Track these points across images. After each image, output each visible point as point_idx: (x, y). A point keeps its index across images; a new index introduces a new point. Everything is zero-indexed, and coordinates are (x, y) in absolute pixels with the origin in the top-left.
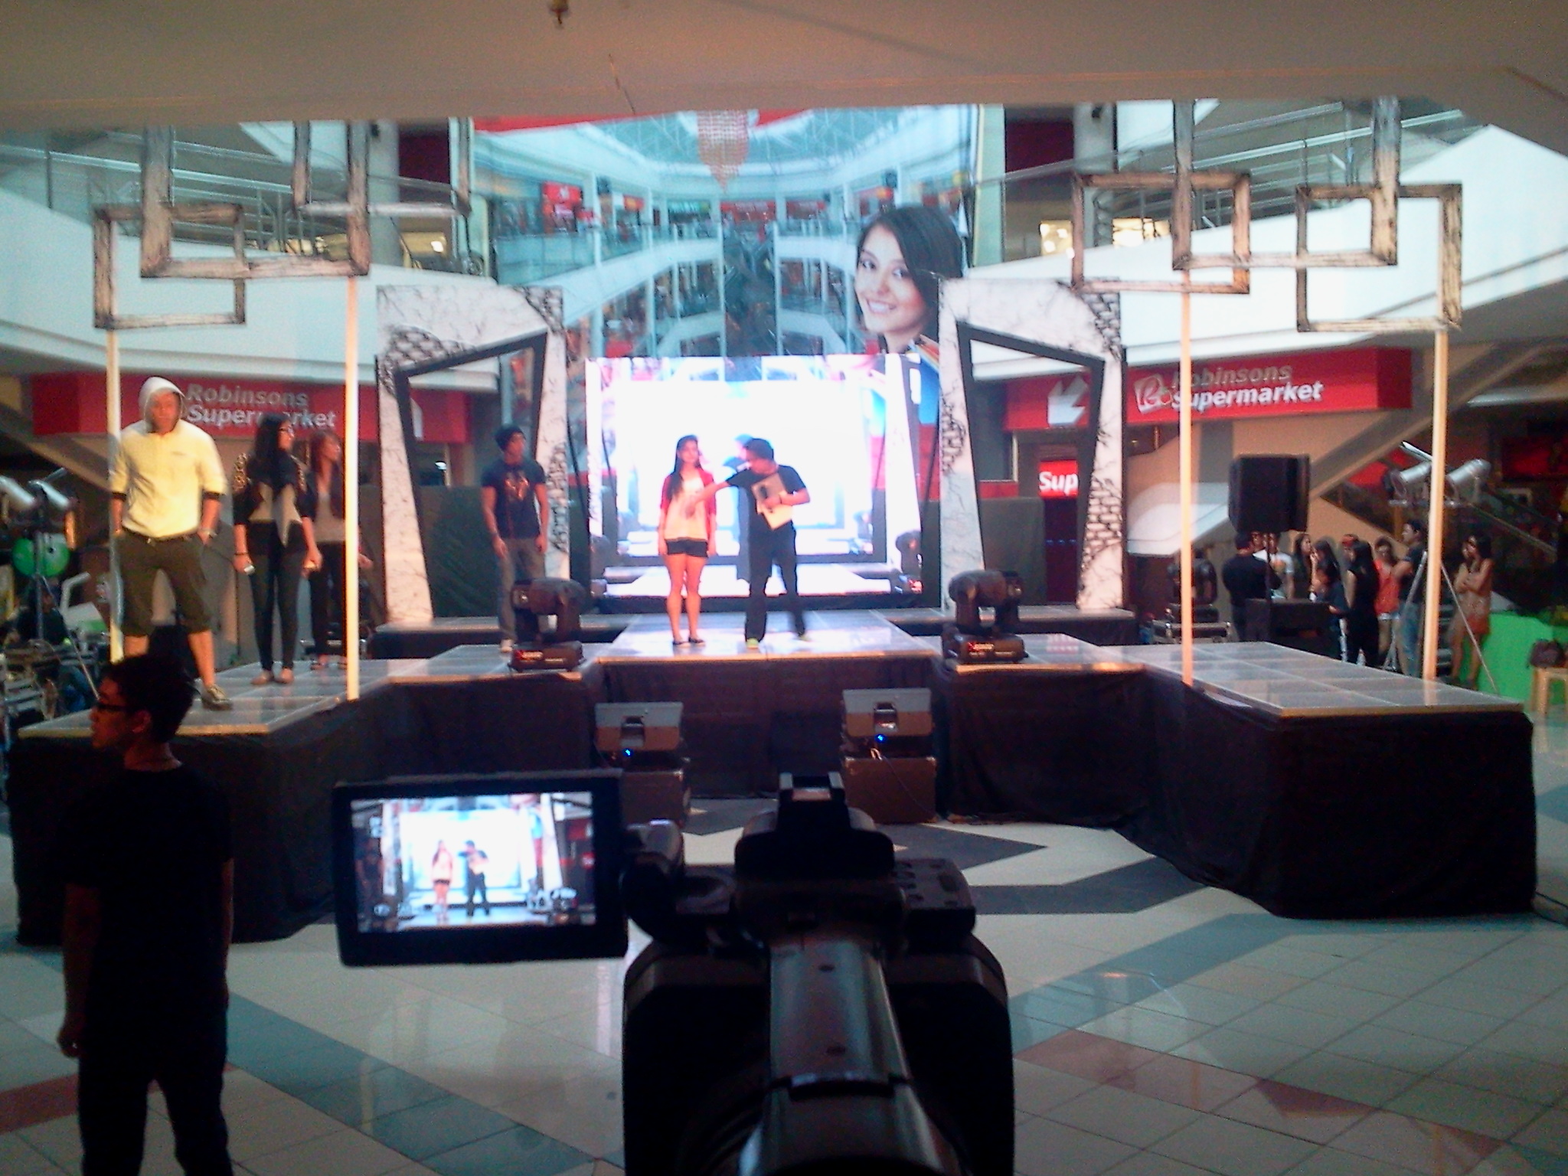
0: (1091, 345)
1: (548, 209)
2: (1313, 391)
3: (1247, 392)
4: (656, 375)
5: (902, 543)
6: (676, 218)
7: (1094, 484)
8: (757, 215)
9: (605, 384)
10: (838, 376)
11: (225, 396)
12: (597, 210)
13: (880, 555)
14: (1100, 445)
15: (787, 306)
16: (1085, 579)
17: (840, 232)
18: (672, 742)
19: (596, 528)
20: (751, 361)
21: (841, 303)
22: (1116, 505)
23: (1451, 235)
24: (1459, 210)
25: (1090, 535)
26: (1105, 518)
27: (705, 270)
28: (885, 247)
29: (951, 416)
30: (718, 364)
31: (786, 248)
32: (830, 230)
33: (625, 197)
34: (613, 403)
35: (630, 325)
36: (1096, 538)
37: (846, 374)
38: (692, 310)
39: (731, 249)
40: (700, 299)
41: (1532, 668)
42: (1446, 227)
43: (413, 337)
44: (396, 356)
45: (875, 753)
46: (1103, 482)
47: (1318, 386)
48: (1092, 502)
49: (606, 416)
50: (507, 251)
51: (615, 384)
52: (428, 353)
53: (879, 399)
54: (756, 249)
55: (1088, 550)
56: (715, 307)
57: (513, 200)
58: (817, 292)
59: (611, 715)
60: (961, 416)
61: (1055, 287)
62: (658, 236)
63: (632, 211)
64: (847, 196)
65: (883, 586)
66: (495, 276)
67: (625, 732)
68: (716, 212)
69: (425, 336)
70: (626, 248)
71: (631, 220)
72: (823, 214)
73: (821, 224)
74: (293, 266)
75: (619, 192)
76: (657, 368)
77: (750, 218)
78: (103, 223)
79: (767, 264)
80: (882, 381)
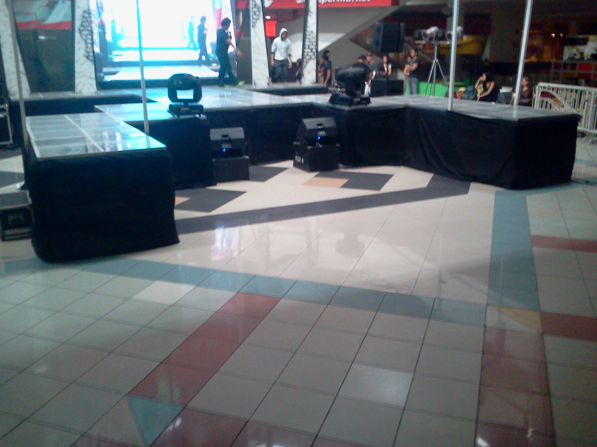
7: (307, 33)
14: (309, 17)
26: (311, 47)
29: (255, 2)
36: (308, 55)
46: (310, 32)
48: (307, 41)
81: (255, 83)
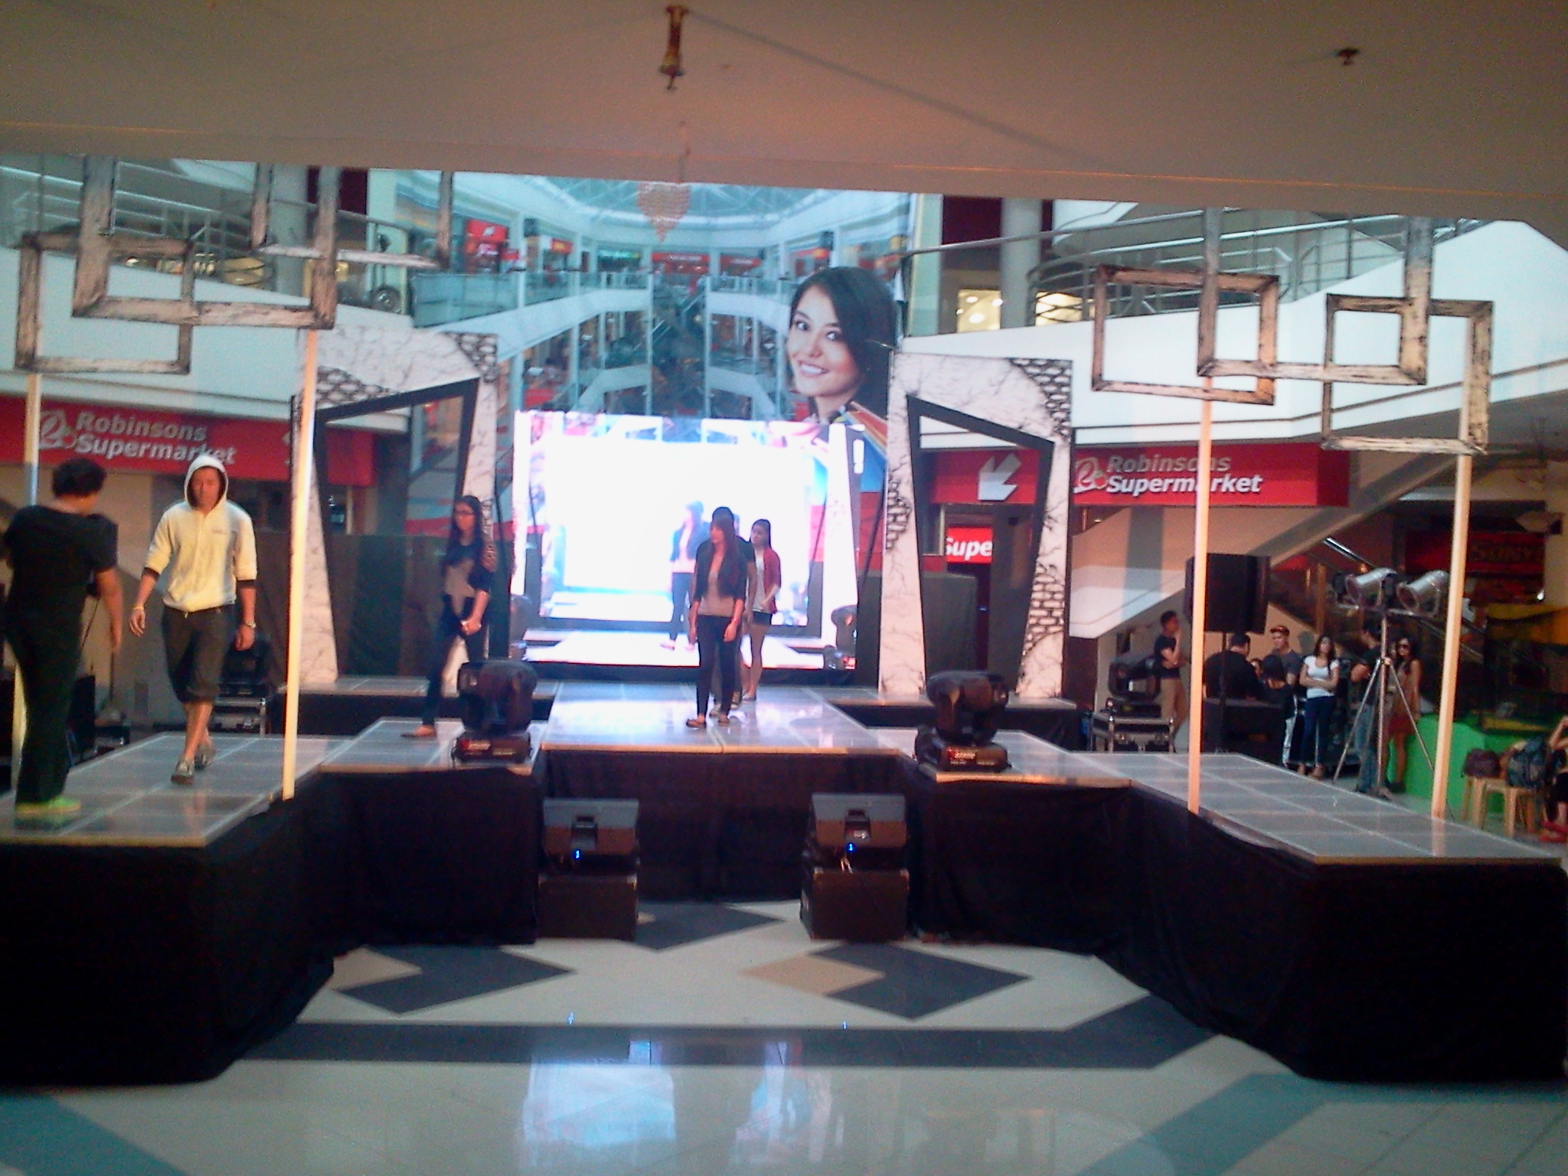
0: (1040, 427)
1: (471, 247)
2: (1254, 483)
3: (1184, 481)
4: (590, 430)
5: (838, 617)
6: (606, 264)
7: (1039, 570)
8: (689, 266)
9: (535, 438)
10: (780, 443)
11: (117, 425)
12: (523, 252)
13: (813, 628)
14: (1045, 530)
15: (717, 363)
16: (1024, 666)
17: (773, 291)
18: (628, 845)
19: (518, 587)
20: (691, 421)
21: (772, 361)
22: (1059, 592)
23: (1480, 354)
24: (1490, 331)
25: (1032, 621)
26: (1048, 604)
27: (632, 319)
28: (819, 308)
29: (898, 492)
30: (655, 422)
31: (718, 303)
32: (764, 289)
33: (554, 241)
34: (542, 457)
35: (552, 371)
36: (1037, 624)
37: (788, 439)
38: (616, 361)
39: (661, 300)
40: (627, 350)
41: (1466, 777)
42: (1474, 346)
43: (336, 378)
45: (845, 863)
46: (1048, 568)
47: (1257, 479)
48: (1036, 588)
49: (534, 471)
50: (426, 289)
51: (546, 436)
52: (350, 395)
53: (821, 469)
54: (687, 303)
55: (1030, 637)
56: (642, 360)
58: (748, 348)
59: (560, 812)
60: (906, 491)
61: (1006, 365)
62: (584, 283)
63: (560, 253)
64: (782, 252)
65: (816, 662)
66: (411, 311)
67: (575, 832)
68: (646, 261)
69: (347, 379)
70: (551, 292)
71: (558, 264)
72: (756, 271)
73: (755, 281)
74: (247, 313)
75: (546, 234)
76: (592, 424)
77: (682, 271)
78: (32, 251)
79: (698, 318)
80: (825, 450)
81: (884, 687)
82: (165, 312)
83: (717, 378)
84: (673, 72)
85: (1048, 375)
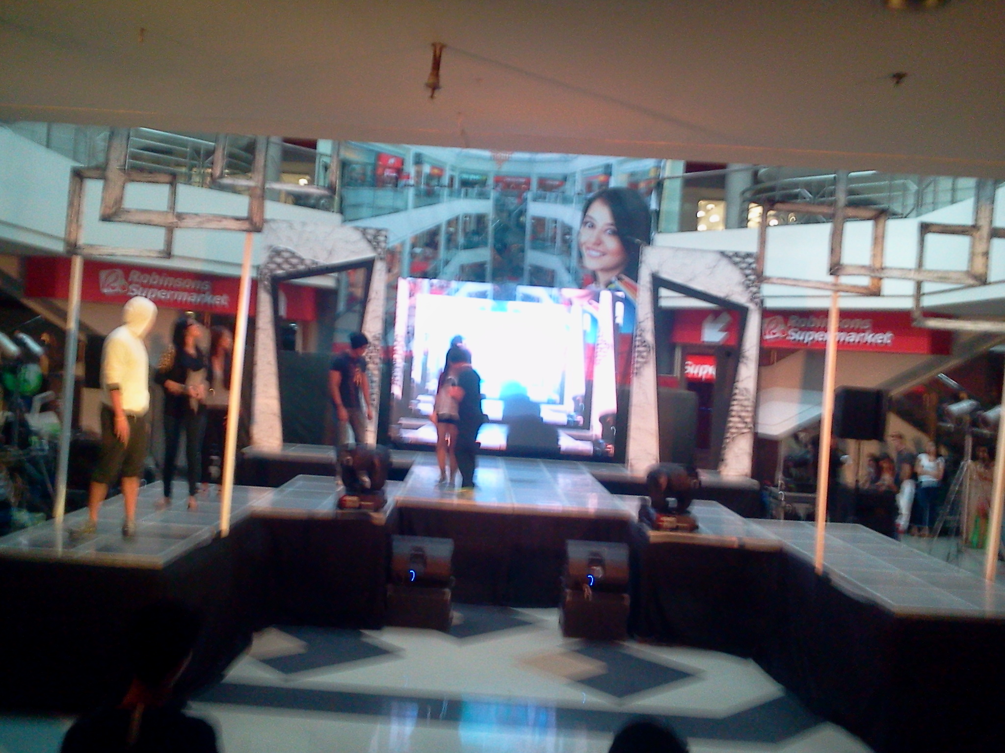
0: (740, 297)
1: (380, 171)
2: (885, 338)
4: (445, 292)
5: (602, 419)
6: (465, 184)
7: (736, 391)
8: (518, 186)
9: (412, 295)
10: (568, 303)
11: (154, 280)
12: (413, 175)
13: (587, 425)
14: (741, 365)
15: (534, 248)
16: (724, 454)
17: (572, 202)
18: (445, 569)
19: (397, 390)
20: (510, 288)
21: (569, 247)
22: (750, 406)
25: (731, 425)
26: (743, 414)
27: (480, 219)
28: (601, 214)
29: (644, 337)
30: (488, 287)
31: (536, 209)
32: (566, 200)
33: (433, 167)
34: (416, 308)
35: (429, 251)
37: (574, 300)
38: (469, 246)
39: (500, 207)
40: (476, 239)
43: (286, 255)
44: (273, 266)
45: (587, 587)
46: (742, 390)
47: (889, 335)
48: (734, 403)
49: (410, 316)
50: (351, 197)
51: (419, 296)
52: (294, 266)
53: (594, 320)
54: (515, 209)
55: (729, 435)
56: (484, 244)
57: (357, 163)
58: (554, 239)
59: (403, 545)
60: (649, 337)
61: (718, 256)
62: (451, 195)
63: (435, 176)
64: (578, 177)
65: (586, 447)
66: (341, 211)
68: (491, 182)
69: (293, 255)
70: (429, 200)
71: (434, 182)
72: (561, 189)
73: (560, 194)
74: (209, 221)
75: (428, 162)
76: (447, 287)
77: (513, 188)
78: (77, 179)
79: (521, 219)
80: (597, 308)
81: (631, 465)
82: (156, 219)
83: (534, 258)
84: (434, 87)
85: (747, 263)
